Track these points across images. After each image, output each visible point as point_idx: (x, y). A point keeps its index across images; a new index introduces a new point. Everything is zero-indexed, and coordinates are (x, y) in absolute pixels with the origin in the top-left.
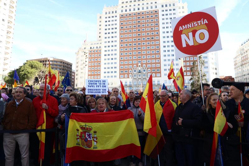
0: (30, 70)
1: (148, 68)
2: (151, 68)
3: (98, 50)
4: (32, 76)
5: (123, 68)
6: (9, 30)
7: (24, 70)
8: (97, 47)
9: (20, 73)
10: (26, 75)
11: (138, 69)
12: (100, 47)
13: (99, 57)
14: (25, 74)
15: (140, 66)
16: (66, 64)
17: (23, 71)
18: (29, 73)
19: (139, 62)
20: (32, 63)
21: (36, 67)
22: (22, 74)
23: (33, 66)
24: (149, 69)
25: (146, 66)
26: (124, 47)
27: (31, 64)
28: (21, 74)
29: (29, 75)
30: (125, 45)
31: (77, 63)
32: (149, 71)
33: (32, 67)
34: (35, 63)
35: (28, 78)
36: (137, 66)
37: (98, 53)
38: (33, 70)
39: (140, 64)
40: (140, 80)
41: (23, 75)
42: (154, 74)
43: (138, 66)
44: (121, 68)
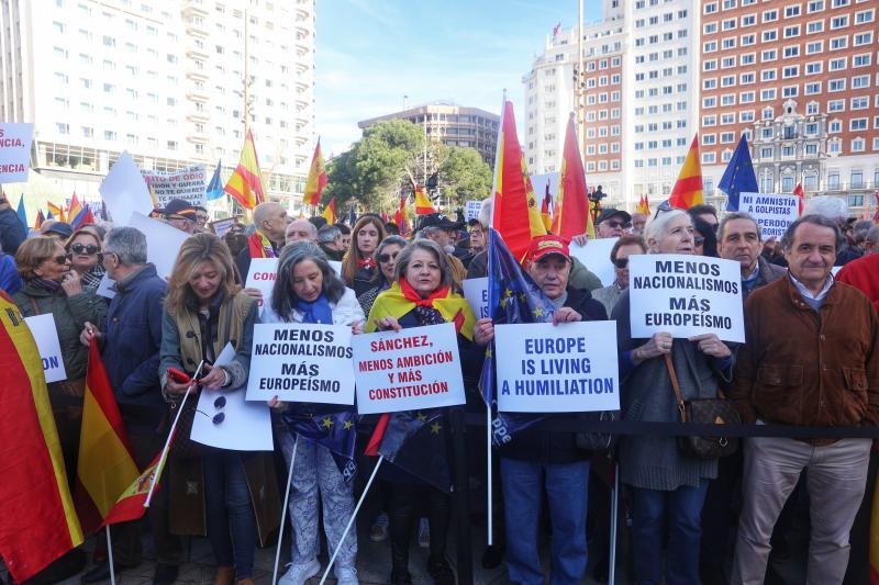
0: (386, 153)
1: (830, 117)
2: (845, 116)
3: (609, 59)
4: (394, 173)
5: (712, 122)
6: (301, 24)
7: (370, 156)
8: (605, 48)
9: (358, 164)
10: (375, 173)
11: (781, 123)
12: (618, 46)
13: (614, 88)
14: (373, 169)
15: (790, 110)
16: (490, 125)
17: (365, 158)
18: (384, 163)
19: (787, 92)
20: (391, 128)
21: (405, 142)
22: (366, 169)
23: (397, 139)
24: (836, 121)
25: (823, 108)
26: (721, 34)
27: (389, 132)
28: (361, 169)
29: (385, 170)
30: (721, 25)
31: (531, 117)
32: (836, 126)
33: (392, 141)
34: (401, 128)
35: (382, 181)
36: (779, 110)
37: (609, 72)
38: (398, 152)
39: (790, 103)
40: (788, 170)
41: (367, 173)
42: (858, 139)
43: (783, 112)
44: (706, 123)
